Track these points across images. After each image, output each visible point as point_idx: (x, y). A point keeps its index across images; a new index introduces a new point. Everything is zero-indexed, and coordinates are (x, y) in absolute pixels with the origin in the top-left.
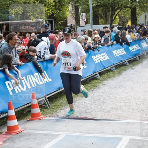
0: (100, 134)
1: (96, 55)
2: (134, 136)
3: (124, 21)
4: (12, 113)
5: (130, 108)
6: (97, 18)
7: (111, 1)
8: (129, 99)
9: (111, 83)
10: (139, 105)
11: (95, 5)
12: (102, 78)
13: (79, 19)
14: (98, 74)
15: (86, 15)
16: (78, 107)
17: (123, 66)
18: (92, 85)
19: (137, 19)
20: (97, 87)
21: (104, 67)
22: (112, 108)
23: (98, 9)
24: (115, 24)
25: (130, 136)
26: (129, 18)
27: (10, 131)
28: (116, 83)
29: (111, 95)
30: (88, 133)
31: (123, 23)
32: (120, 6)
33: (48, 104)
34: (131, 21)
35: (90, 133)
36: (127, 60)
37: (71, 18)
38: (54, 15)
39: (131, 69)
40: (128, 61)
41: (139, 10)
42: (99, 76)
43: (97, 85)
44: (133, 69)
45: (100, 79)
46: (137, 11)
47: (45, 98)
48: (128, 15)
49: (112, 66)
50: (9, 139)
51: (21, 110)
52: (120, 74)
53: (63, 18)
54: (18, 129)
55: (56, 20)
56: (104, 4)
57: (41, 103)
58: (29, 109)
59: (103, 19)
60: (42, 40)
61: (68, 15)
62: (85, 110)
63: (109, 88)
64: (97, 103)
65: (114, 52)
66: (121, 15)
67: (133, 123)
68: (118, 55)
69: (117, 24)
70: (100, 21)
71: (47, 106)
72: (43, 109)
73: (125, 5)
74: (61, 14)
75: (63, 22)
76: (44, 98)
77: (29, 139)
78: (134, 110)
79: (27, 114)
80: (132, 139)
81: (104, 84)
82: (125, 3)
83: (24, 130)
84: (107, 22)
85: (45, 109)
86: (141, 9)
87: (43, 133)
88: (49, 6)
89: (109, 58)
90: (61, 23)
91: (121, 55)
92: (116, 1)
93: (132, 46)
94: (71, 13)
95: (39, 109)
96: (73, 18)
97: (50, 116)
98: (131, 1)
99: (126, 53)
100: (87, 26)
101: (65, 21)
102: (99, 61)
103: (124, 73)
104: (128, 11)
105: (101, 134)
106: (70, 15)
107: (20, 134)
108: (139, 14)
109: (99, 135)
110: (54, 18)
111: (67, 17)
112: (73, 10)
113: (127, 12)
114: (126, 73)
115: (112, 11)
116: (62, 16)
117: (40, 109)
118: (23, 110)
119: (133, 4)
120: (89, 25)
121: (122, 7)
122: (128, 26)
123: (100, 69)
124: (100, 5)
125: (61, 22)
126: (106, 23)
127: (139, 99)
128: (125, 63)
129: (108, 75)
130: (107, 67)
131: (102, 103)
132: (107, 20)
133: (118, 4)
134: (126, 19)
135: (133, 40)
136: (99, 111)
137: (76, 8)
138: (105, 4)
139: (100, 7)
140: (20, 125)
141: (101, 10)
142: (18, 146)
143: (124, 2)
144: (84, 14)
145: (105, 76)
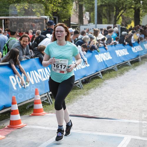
0: (101, 132)
1: (99, 54)
2: (135, 135)
3: (127, 21)
4: (15, 107)
5: (131, 108)
6: (101, 18)
7: (115, 1)
8: (130, 99)
9: (113, 83)
10: (140, 105)
11: (99, 4)
12: (104, 77)
13: (83, 17)
14: (100, 73)
15: (90, 14)
16: (81, 105)
17: (125, 67)
18: (95, 84)
19: (140, 20)
20: (99, 86)
21: (107, 66)
22: (114, 108)
23: (102, 8)
24: (118, 24)
25: (132, 135)
26: (132, 19)
27: (13, 125)
28: (118, 83)
29: (112, 95)
30: (90, 131)
31: (126, 23)
32: (124, 7)
33: (50, 100)
34: (134, 22)
35: (91, 131)
36: (129, 60)
37: (75, 16)
38: (58, 13)
39: (133, 69)
40: (130, 62)
41: (142, 12)
42: (101, 75)
43: (99, 84)
44: (135, 70)
45: (102, 78)
46: (141, 12)
47: (48, 94)
48: (131, 16)
49: (115, 66)
50: (11, 133)
51: (23, 105)
52: (122, 74)
53: (66, 16)
54: (20, 123)
55: (60, 18)
56: (108, 3)
57: (44, 99)
58: (31, 105)
59: (107, 19)
60: (46, 36)
61: (72, 13)
62: (87, 108)
63: (111, 88)
64: (99, 102)
65: (116, 51)
66: (124, 16)
67: (134, 123)
68: (121, 56)
69: (120, 24)
70: (103, 20)
71: (49, 103)
72: (45, 105)
73: (130, 5)
74: (65, 12)
75: (66, 19)
76: (46, 95)
77: (31, 134)
78: (136, 110)
79: (30, 110)
80: (133, 139)
81: (106, 83)
82: (129, 4)
83: (26, 125)
84: (111, 22)
85: (48, 105)
86: (144, 10)
87: (45, 129)
88: (55, 4)
89: (111, 58)
90: (65, 21)
91: (123, 55)
92: (120, 2)
93: (135, 47)
94: (75, 11)
95: (41, 104)
96: (77, 17)
97: (52, 113)
98: (136, 2)
99: (128, 54)
100: (91, 25)
101: (68, 19)
102: (102, 61)
103: (126, 73)
104: (131, 11)
105: (103, 132)
106: (73, 13)
107: (22, 129)
108: (143, 15)
109: (100, 134)
110: (58, 15)
111: (70, 15)
112: (77, 8)
113: (130, 13)
114: (128, 73)
115: (116, 11)
116: (66, 13)
117: (43, 105)
118: (25, 105)
119: (138, 5)
120: (93, 24)
121: (127, 8)
122: (131, 27)
123: (102, 68)
124: (105, 4)
125: (64, 19)
126: (109, 23)
127: (140, 99)
128: (127, 64)
129: (110, 74)
130: (109, 66)
131: (104, 101)
132: (110, 19)
133: (123, 4)
134: (129, 20)
135: (136, 40)
136: (101, 110)
137: (81, 7)
138: (110, 4)
139: (104, 7)
140: (22, 120)
141: (105, 10)
142: (21, 141)
143: (128, 2)
144: (88, 13)
145: (107, 75)
